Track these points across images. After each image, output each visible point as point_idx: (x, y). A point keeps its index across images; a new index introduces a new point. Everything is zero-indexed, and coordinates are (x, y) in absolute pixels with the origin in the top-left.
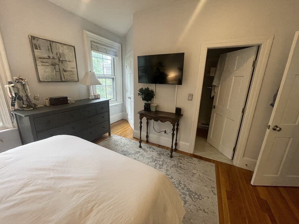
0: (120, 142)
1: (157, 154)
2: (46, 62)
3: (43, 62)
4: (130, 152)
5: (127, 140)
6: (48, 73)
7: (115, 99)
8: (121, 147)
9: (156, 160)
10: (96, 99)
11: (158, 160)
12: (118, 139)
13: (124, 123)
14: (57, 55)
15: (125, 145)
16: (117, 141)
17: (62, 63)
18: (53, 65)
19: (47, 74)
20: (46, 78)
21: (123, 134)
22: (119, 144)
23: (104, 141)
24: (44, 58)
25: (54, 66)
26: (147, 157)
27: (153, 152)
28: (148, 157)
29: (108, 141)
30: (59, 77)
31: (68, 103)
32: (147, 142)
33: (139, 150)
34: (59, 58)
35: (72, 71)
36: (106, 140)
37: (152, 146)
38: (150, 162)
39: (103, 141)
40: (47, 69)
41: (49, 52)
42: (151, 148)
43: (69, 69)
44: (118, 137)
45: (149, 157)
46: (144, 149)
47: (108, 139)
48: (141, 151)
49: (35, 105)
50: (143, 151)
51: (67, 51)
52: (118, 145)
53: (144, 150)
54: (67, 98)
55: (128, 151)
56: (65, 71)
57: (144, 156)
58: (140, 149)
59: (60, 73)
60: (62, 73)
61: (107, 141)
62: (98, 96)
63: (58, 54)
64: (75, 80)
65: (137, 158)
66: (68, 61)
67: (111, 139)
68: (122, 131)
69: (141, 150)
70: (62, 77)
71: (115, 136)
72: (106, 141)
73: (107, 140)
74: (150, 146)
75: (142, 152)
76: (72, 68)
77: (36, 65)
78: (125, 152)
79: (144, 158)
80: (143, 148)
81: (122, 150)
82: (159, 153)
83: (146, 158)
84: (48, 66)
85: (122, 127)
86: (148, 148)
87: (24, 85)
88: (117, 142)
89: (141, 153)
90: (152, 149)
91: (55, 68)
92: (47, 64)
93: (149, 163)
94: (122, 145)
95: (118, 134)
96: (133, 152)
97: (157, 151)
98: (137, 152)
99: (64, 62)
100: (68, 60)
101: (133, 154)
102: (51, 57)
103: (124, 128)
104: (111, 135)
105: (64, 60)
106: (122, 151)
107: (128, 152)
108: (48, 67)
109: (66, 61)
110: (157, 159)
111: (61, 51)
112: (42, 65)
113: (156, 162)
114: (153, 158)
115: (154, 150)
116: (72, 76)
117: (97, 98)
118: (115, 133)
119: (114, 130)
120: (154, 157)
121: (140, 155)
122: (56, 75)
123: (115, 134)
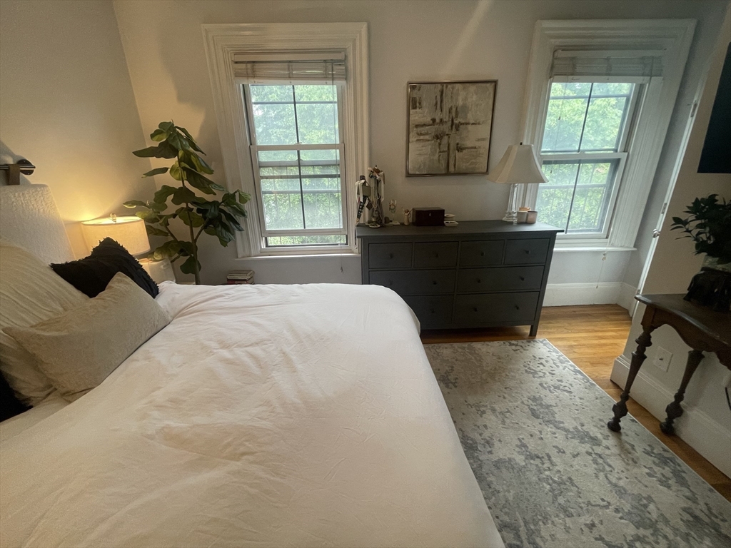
0: (546, 369)
1: (685, 510)
2: (427, 134)
3: (421, 134)
4: (558, 418)
5: (579, 376)
6: (426, 156)
7: (603, 232)
8: (541, 385)
9: (652, 525)
10: (520, 223)
11: (665, 537)
12: (549, 359)
13: (612, 320)
14: (450, 112)
15: (556, 387)
16: (543, 361)
17: (457, 130)
18: (438, 137)
19: (422, 158)
20: (420, 167)
21: (576, 350)
22: (541, 374)
23: (507, 343)
24: (424, 125)
25: (438, 141)
26: (614, 481)
27: (669, 487)
28: (621, 483)
29: (518, 348)
30: (443, 163)
31: (444, 225)
32: (668, 431)
33: (600, 436)
34: (452, 121)
35: (475, 148)
36: (513, 342)
37: (680, 461)
38: (617, 511)
39: (502, 342)
40: (424, 148)
41: (436, 108)
42: (666, 463)
43: (469, 144)
44: (554, 354)
45: (628, 488)
46: (628, 446)
47: (520, 343)
48: (605, 443)
49: (387, 220)
50: (615, 450)
51: (475, 97)
52: (535, 372)
53: (626, 451)
54: (442, 212)
55: (555, 409)
56: (459, 149)
57: (608, 469)
58: (606, 431)
59: (448, 155)
60: (452, 155)
61: (514, 347)
62: (531, 217)
63: (454, 109)
64: (477, 171)
65: (568, 452)
66: (473, 124)
67: (528, 348)
68: (583, 342)
69: (611, 441)
70: (452, 163)
71: (545, 345)
72: (511, 344)
73: (517, 345)
74: (666, 455)
75: (608, 448)
76: (478, 140)
77: (408, 142)
78: (541, 405)
79: (597, 476)
80: (624, 437)
81: (537, 395)
82: (698, 513)
83: (610, 482)
84: (428, 140)
85: (592, 328)
86: (648, 453)
87: (378, 182)
88: (541, 364)
89: (599, 450)
90: (667, 471)
91: (440, 144)
92: (427, 137)
93: (607, 507)
94: (548, 379)
95: (560, 343)
96: (570, 424)
97: (695, 501)
98: (587, 434)
99: (461, 126)
100: (472, 121)
101: (566, 430)
102: (438, 121)
103: (600, 334)
104: (538, 337)
105: (463, 122)
106: (535, 399)
107: (553, 414)
108: (427, 143)
109: (468, 124)
110: (660, 525)
111: (460, 103)
112: (418, 140)
113: (648, 532)
114: (646, 506)
115: (682, 482)
116: (474, 161)
117: (524, 220)
118: (552, 336)
119: (555, 327)
120: (652, 507)
121: (589, 454)
122: (439, 160)
123: (549, 339)
